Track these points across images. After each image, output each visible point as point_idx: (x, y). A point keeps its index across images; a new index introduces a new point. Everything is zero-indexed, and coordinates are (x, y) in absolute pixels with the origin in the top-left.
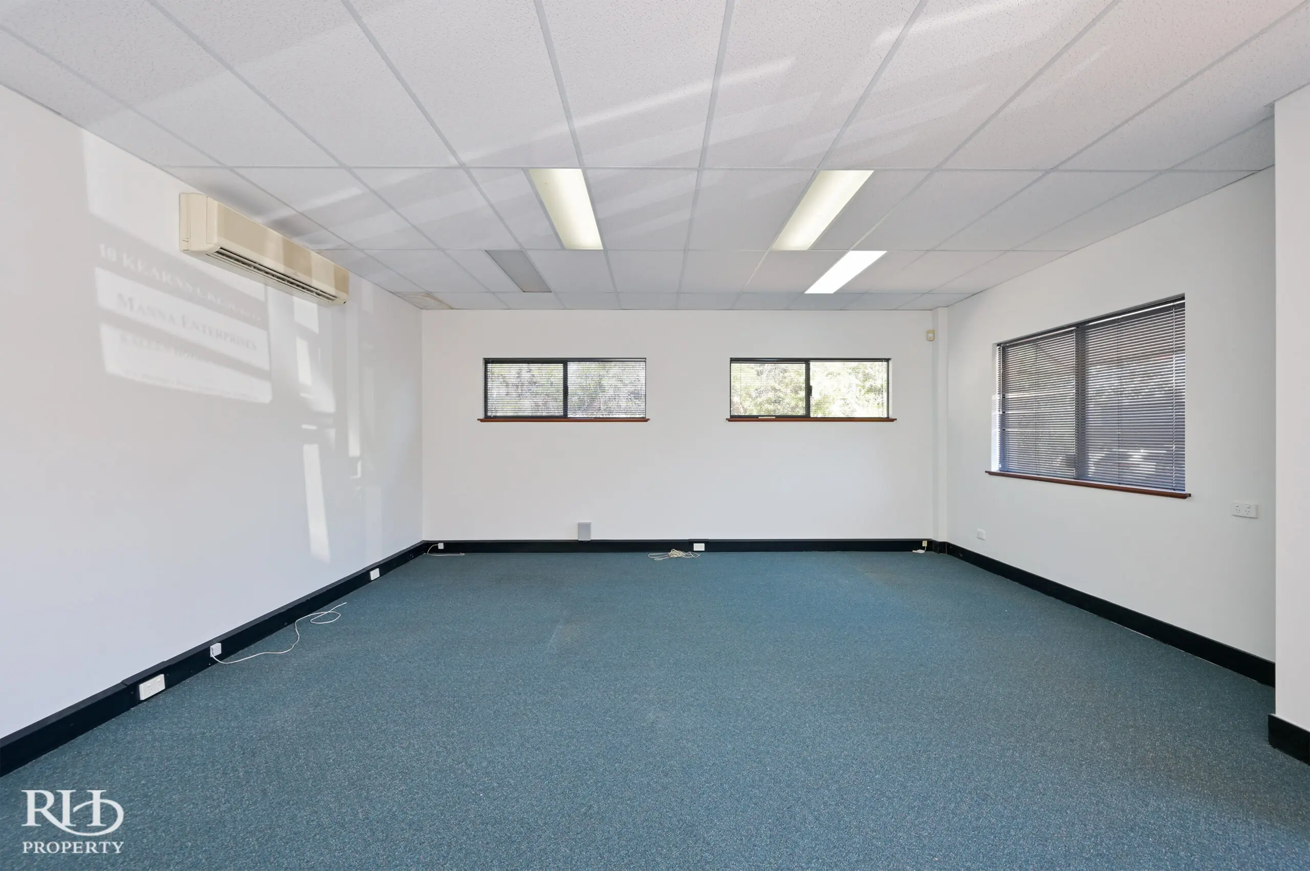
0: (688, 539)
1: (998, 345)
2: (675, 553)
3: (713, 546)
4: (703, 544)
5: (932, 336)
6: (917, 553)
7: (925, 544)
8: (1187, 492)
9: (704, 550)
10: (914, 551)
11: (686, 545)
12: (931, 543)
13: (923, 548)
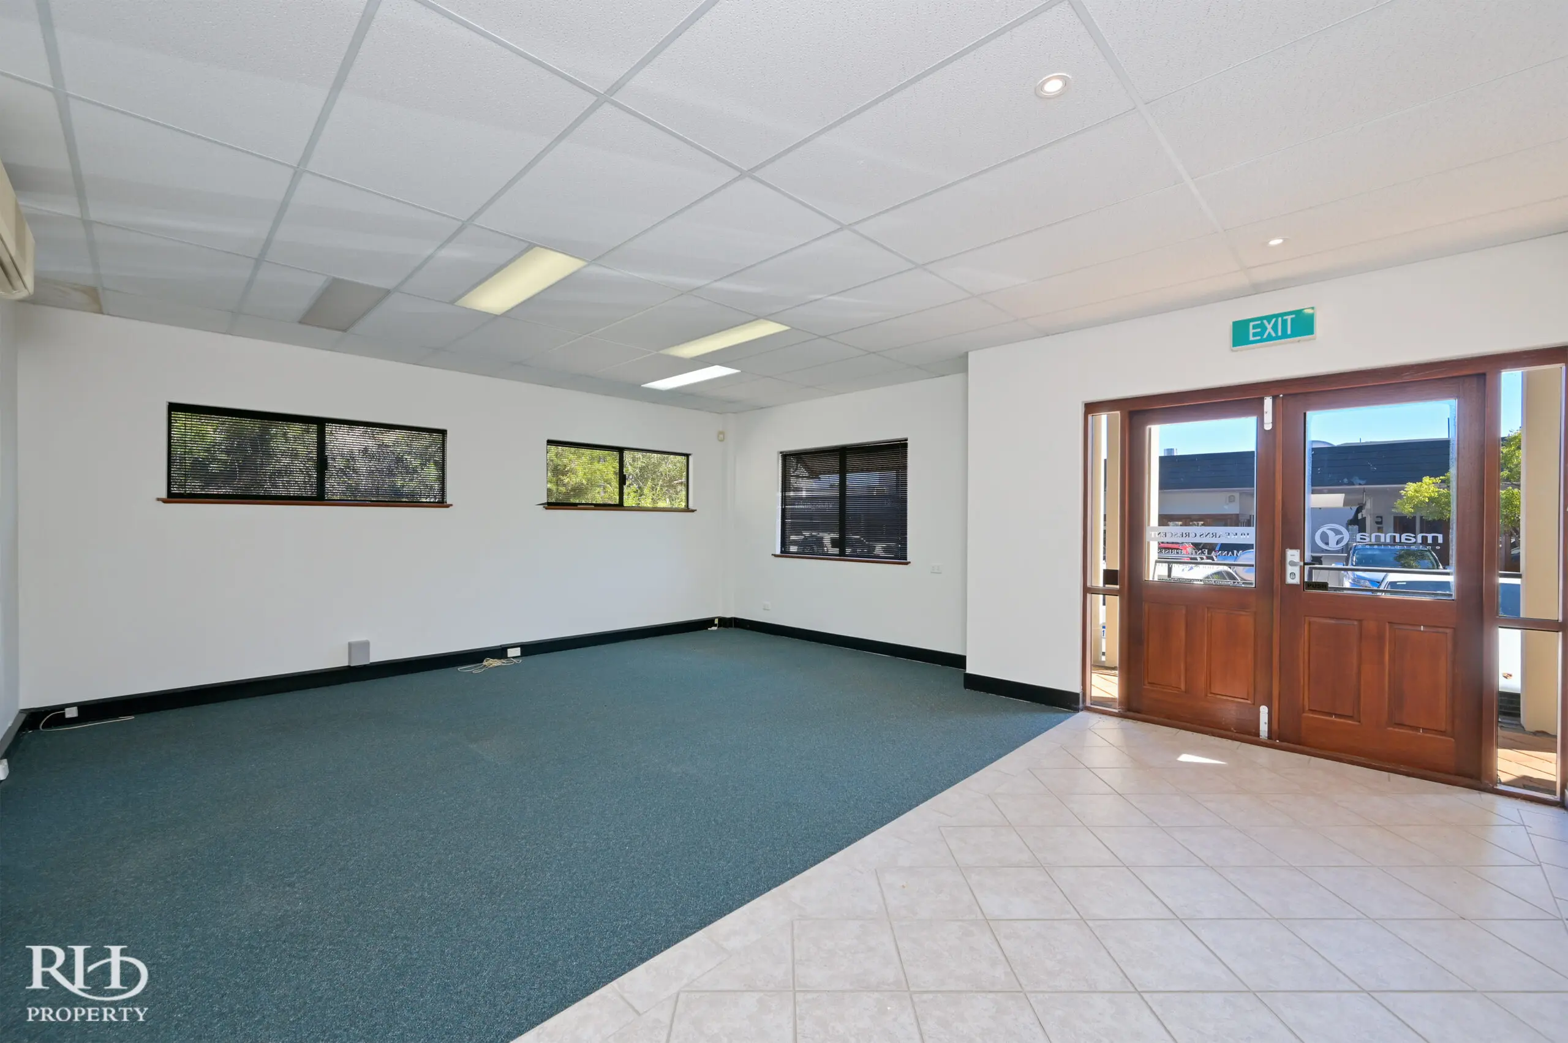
0: (499, 644)
1: (781, 453)
2: (492, 663)
3: (530, 649)
4: (519, 648)
5: (721, 436)
6: (712, 630)
7: (716, 622)
8: (908, 561)
9: (519, 654)
10: (709, 629)
11: (500, 652)
12: (721, 620)
13: (715, 625)
